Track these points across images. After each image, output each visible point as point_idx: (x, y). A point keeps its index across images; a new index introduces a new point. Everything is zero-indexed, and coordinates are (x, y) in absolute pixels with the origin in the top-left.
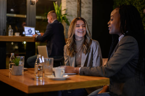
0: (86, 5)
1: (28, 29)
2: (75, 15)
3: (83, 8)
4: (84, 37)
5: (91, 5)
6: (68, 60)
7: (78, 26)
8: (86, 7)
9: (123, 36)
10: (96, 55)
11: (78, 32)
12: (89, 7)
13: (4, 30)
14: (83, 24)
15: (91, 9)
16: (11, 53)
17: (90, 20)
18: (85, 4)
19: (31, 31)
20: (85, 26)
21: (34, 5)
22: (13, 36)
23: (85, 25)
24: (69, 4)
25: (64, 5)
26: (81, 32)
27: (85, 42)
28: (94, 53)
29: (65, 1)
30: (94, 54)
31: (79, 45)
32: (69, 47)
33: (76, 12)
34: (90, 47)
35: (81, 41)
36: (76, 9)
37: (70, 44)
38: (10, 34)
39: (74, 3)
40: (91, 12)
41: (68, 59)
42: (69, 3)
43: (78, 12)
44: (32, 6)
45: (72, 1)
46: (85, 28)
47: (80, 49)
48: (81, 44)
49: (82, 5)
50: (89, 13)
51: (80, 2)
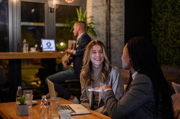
0: (117, 10)
1: (46, 43)
2: (103, 23)
3: (112, 13)
4: (102, 64)
5: (123, 10)
6: (84, 90)
7: (95, 52)
8: (116, 12)
9: (136, 73)
10: (115, 84)
11: (95, 59)
12: (121, 12)
13: (19, 44)
14: (100, 49)
15: (123, 15)
16: (18, 87)
17: (122, 27)
18: (116, 8)
19: (50, 44)
20: (102, 52)
21: (53, 13)
22: (29, 52)
23: (102, 50)
24: (96, 10)
25: (89, 11)
26: (98, 59)
27: (103, 70)
28: (113, 82)
29: (90, 7)
30: (113, 84)
31: (97, 73)
32: (84, 75)
33: (105, 19)
34: (109, 75)
35: (98, 68)
36: (104, 15)
37: (86, 72)
38: (25, 50)
39: (102, 8)
40: (123, 18)
41: (84, 88)
42: (95, 8)
43: (106, 18)
44: (50, 14)
45: (99, 6)
46: (102, 54)
47: (98, 77)
48: (99, 71)
49: (112, 10)
50: (121, 20)
51: (109, 6)
